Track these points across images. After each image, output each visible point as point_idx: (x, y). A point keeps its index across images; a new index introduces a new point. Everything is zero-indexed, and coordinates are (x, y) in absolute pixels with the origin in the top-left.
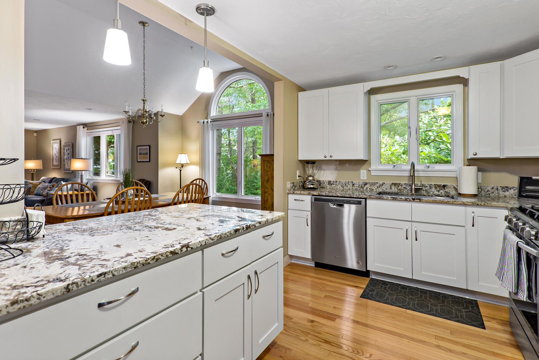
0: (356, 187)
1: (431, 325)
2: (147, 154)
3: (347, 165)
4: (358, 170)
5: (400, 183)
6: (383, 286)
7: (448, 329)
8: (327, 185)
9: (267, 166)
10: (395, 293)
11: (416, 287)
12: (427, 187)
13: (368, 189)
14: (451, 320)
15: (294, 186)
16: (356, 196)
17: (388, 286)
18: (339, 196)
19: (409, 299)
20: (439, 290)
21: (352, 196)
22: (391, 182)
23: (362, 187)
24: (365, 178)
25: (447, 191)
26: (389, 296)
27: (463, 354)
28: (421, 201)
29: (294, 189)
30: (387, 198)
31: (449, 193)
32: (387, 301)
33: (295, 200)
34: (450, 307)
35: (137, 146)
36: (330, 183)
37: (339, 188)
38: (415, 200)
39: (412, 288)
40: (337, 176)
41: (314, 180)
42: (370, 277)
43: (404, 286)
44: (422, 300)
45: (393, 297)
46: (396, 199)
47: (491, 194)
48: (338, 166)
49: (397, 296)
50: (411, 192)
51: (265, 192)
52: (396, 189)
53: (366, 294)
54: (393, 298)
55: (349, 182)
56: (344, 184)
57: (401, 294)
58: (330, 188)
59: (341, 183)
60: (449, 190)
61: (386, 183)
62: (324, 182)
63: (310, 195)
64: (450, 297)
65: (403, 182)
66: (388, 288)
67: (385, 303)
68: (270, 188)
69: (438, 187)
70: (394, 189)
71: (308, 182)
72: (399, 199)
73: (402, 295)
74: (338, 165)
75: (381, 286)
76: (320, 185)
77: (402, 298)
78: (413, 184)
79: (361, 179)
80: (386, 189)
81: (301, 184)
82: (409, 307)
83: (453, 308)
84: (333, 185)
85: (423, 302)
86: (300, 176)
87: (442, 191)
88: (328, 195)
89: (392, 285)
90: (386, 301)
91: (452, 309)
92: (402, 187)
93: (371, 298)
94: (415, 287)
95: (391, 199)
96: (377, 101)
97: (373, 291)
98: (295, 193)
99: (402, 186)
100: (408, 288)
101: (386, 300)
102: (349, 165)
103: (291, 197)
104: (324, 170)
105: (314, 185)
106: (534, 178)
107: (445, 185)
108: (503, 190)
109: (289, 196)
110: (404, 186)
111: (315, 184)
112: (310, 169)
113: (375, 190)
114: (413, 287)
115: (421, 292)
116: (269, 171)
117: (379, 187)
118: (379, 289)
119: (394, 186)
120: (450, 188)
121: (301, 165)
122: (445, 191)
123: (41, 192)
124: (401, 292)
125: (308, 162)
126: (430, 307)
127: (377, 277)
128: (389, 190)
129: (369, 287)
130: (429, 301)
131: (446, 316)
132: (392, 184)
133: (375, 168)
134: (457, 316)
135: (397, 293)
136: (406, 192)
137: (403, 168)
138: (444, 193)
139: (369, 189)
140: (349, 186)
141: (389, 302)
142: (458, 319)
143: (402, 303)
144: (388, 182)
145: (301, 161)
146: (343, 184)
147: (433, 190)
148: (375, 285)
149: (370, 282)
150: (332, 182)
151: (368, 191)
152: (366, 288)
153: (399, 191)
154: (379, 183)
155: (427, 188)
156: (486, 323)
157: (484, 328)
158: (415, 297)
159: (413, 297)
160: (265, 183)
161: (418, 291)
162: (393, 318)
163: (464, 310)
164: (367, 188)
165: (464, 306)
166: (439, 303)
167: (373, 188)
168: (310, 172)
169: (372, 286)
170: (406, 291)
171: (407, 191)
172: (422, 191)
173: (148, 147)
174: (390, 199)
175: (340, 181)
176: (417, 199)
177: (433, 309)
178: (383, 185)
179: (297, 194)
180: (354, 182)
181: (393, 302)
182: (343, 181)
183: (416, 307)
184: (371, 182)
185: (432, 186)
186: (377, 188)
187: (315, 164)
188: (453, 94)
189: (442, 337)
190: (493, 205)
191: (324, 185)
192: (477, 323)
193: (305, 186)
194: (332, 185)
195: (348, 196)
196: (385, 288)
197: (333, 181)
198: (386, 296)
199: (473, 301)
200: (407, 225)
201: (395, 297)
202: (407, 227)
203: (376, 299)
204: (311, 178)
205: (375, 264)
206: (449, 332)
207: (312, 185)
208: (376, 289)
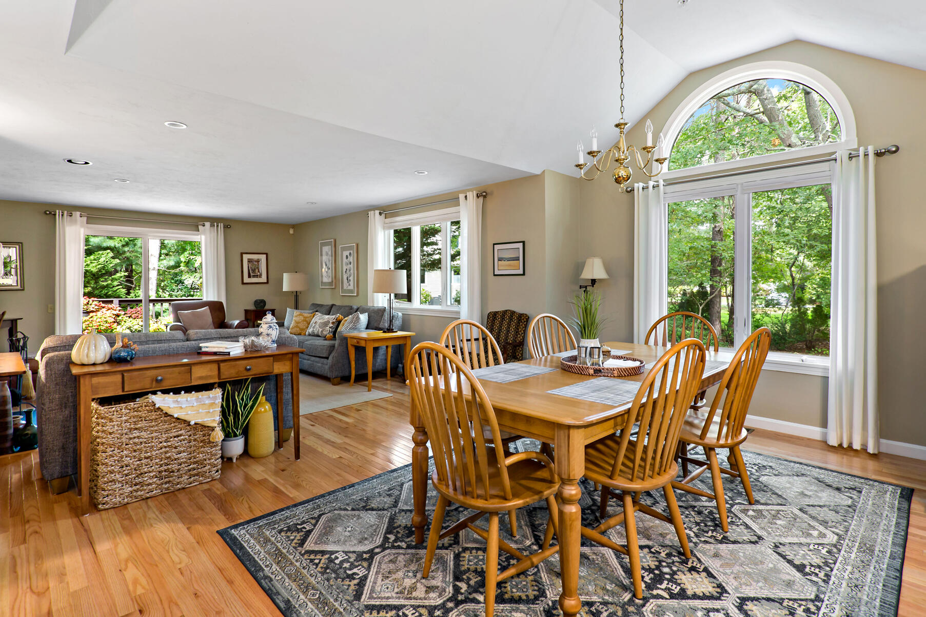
2: (517, 259)
35: (494, 244)
123: (320, 330)
173: (520, 245)
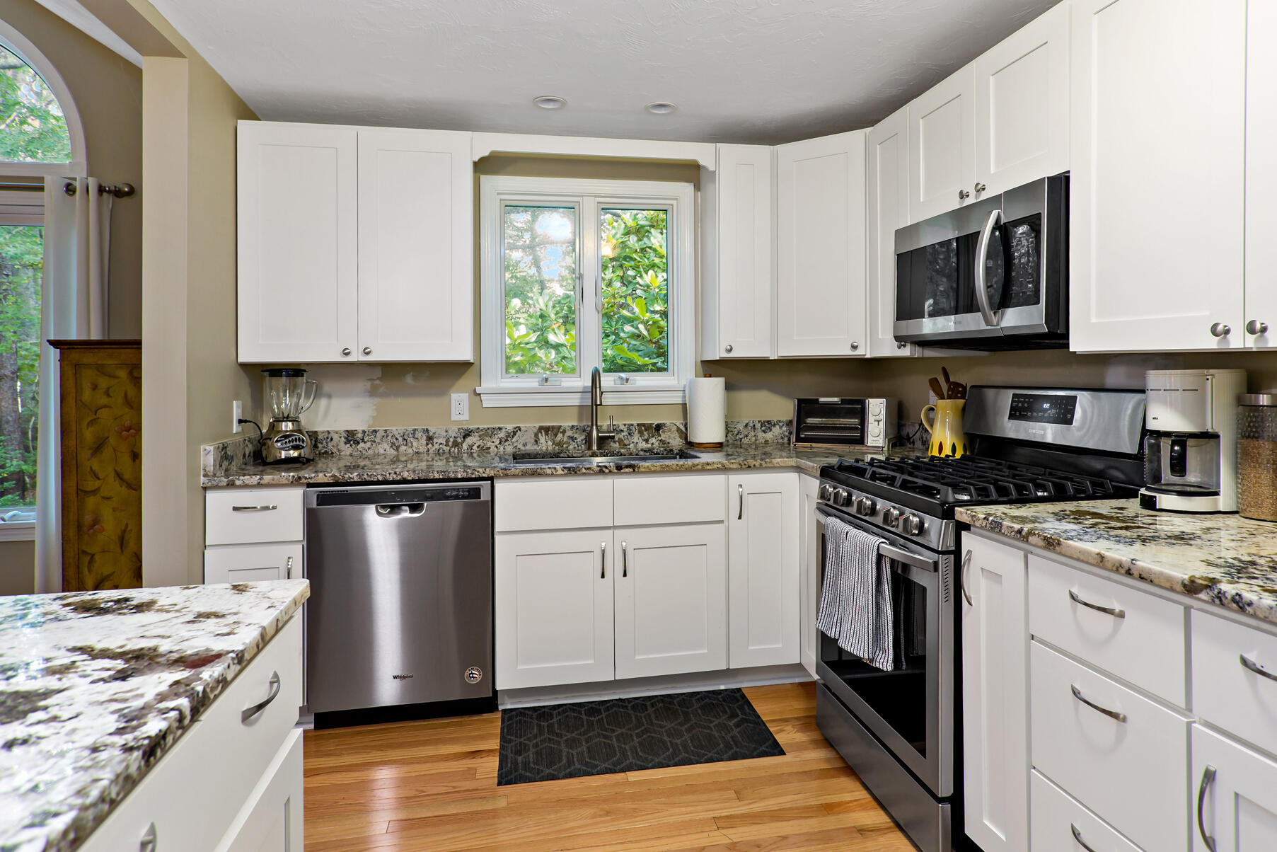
0: (437, 446)
1: (693, 792)
3: (409, 379)
4: (444, 392)
5: (560, 427)
6: (542, 723)
7: (727, 789)
8: (342, 446)
9: (95, 387)
10: (580, 734)
11: (617, 697)
12: (622, 431)
13: (475, 447)
14: (722, 760)
15: (225, 455)
16: (465, 475)
17: (555, 720)
18: (410, 478)
19: (617, 737)
20: (667, 688)
21: (452, 476)
22: (537, 425)
23: (456, 444)
24: (466, 417)
25: (663, 439)
26: (570, 751)
27: (781, 840)
28: (636, 470)
29: (227, 470)
30: (553, 470)
31: (669, 443)
32: (572, 768)
33: (235, 509)
34: (705, 727)
36: (350, 437)
37: (382, 451)
38: (622, 469)
39: (611, 703)
40: (375, 414)
41: (300, 431)
42: (501, 708)
43: (590, 705)
44: (647, 730)
45: (579, 749)
46: (576, 473)
47: (743, 440)
48: (378, 382)
49: (587, 741)
50: (589, 448)
51: (86, 492)
52: (550, 443)
53: (511, 768)
54: (582, 752)
55: (415, 430)
56: (400, 439)
57: (596, 732)
58: (351, 455)
59: (390, 435)
60: (667, 436)
61: (522, 429)
62: (332, 435)
63: (302, 485)
64: (693, 699)
65: (566, 424)
66: (556, 726)
67: (570, 776)
68: (112, 474)
69: (646, 430)
70: (546, 444)
71: (277, 441)
72: (584, 471)
73: (599, 735)
74: (378, 378)
75: (539, 726)
76: (316, 446)
77: (600, 742)
78: (594, 427)
79: (453, 419)
80: (525, 445)
81: (249, 449)
82: (628, 762)
83: (712, 725)
84: (362, 445)
85: (649, 734)
86: (246, 421)
87: (653, 440)
88: (368, 479)
89: (564, 712)
90: (569, 770)
91: (710, 728)
92: (563, 435)
93: (528, 774)
94: (616, 700)
95: (563, 473)
96: (498, 194)
97: (525, 748)
98: (238, 483)
99: (564, 432)
100: (602, 708)
101: (569, 766)
102: (415, 378)
103: (219, 502)
104: (329, 396)
105: (303, 447)
106: (822, 400)
107: (661, 424)
108: (763, 428)
109: (210, 496)
110: (569, 433)
111: (304, 445)
112: (281, 394)
113: (493, 449)
114: (612, 700)
115: (634, 708)
116: (106, 406)
117: (506, 440)
118: (535, 737)
119: (543, 433)
120: (670, 430)
121: (245, 381)
122: (659, 438)
124: (591, 724)
125: (275, 370)
126: (669, 744)
127: (520, 702)
128: (531, 448)
129: (510, 741)
130: (661, 727)
131: (710, 755)
132: (541, 428)
133: (494, 386)
134: (728, 747)
135: (585, 733)
136: (574, 448)
137: (564, 384)
138: (657, 444)
139: (478, 447)
140: (415, 444)
141: (579, 769)
142: (733, 751)
143: (608, 760)
144: (531, 425)
145: (244, 366)
146: (397, 439)
147: (636, 438)
148: (521, 729)
149: (506, 725)
150: (360, 435)
151: (475, 455)
152: (502, 747)
153: (557, 448)
154: (504, 430)
155: (623, 434)
156: (781, 738)
157: (782, 753)
158: (627, 727)
159: (624, 730)
160: (84, 454)
161: (626, 707)
162: (608, 813)
163: (732, 723)
164: (471, 447)
165: (726, 712)
166: (681, 724)
167: (489, 444)
168: (286, 403)
169: (516, 737)
170: (602, 718)
171: (576, 445)
172: (612, 444)
174: (560, 472)
175: (386, 431)
176: (627, 467)
177: (677, 744)
178: (515, 433)
179: (245, 486)
180: (432, 430)
181: (587, 764)
182: (397, 429)
183: (641, 756)
184: (481, 427)
185: (634, 429)
186: (500, 443)
187: (302, 376)
188: (672, 205)
189: (727, 817)
190: (776, 465)
191: (330, 445)
192: (767, 744)
193: (264, 453)
194: (358, 443)
195: (437, 476)
196: (551, 730)
197: (364, 432)
198: (564, 754)
199: (735, 693)
200: (604, 539)
201: (584, 747)
202: (603, 544)
203: (542, 771)
204: (287, 426)
205: (519, 667)
206: (732, 794)
207: (296, 448)
208: (529, 739)
